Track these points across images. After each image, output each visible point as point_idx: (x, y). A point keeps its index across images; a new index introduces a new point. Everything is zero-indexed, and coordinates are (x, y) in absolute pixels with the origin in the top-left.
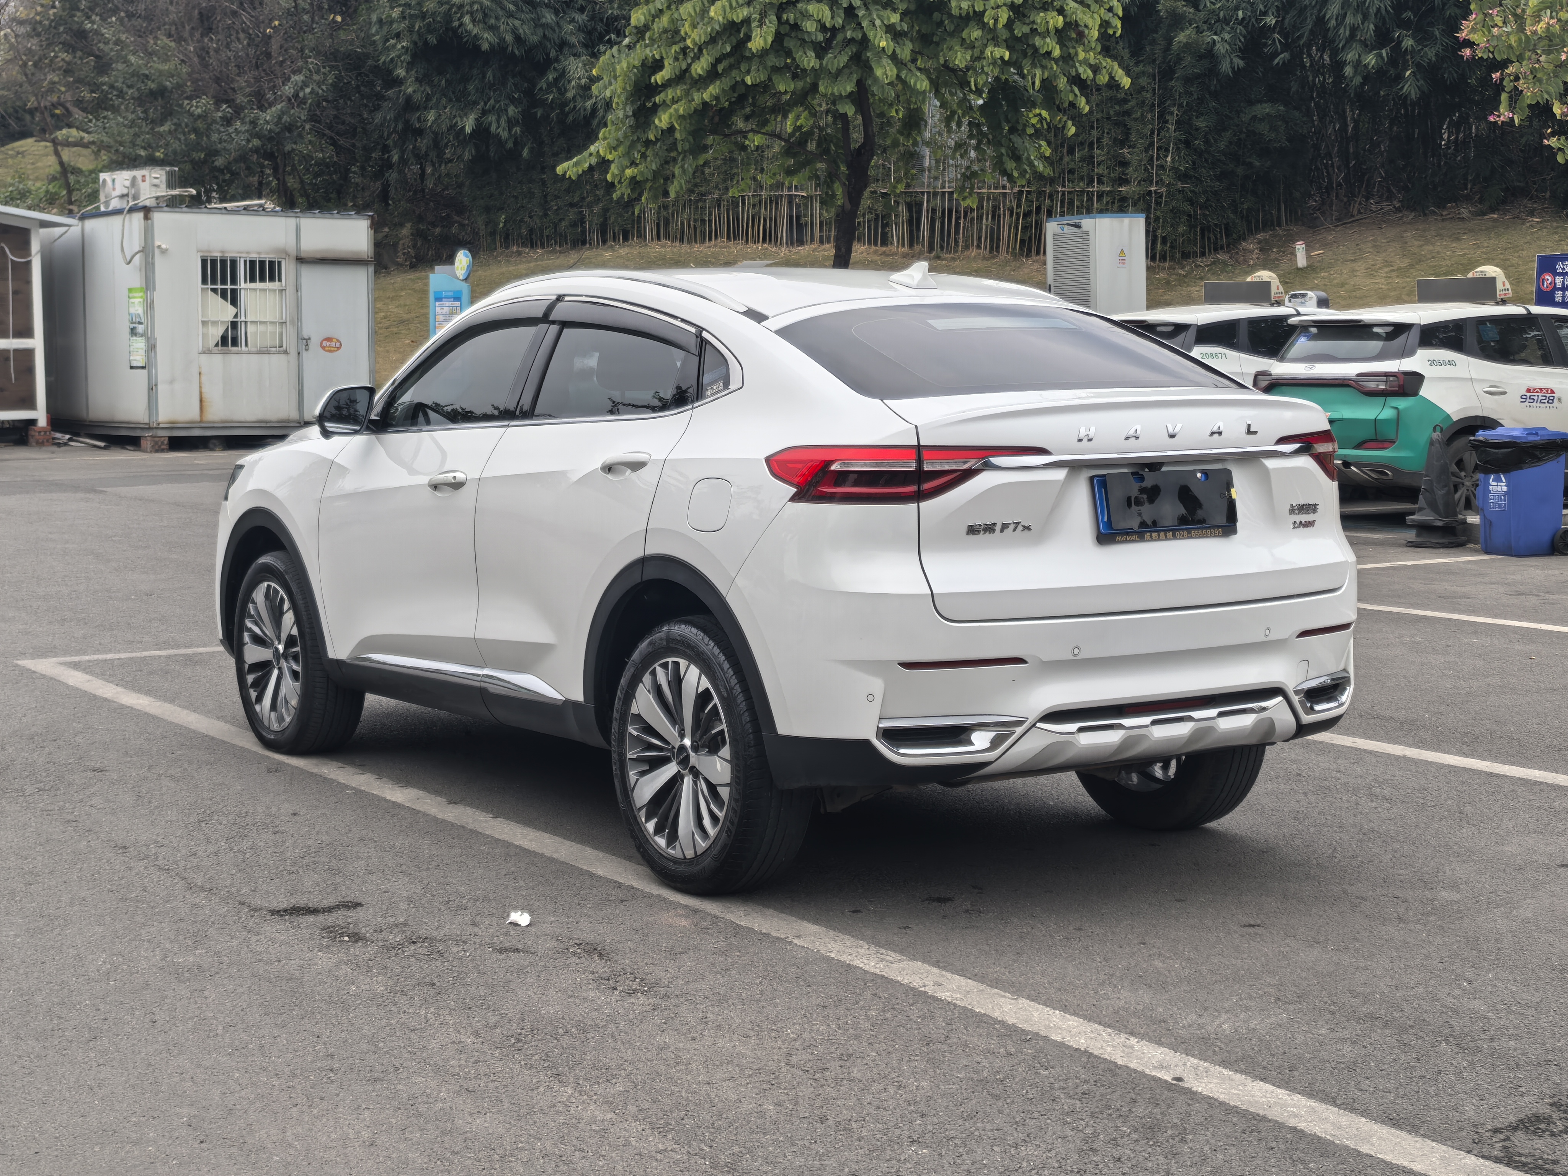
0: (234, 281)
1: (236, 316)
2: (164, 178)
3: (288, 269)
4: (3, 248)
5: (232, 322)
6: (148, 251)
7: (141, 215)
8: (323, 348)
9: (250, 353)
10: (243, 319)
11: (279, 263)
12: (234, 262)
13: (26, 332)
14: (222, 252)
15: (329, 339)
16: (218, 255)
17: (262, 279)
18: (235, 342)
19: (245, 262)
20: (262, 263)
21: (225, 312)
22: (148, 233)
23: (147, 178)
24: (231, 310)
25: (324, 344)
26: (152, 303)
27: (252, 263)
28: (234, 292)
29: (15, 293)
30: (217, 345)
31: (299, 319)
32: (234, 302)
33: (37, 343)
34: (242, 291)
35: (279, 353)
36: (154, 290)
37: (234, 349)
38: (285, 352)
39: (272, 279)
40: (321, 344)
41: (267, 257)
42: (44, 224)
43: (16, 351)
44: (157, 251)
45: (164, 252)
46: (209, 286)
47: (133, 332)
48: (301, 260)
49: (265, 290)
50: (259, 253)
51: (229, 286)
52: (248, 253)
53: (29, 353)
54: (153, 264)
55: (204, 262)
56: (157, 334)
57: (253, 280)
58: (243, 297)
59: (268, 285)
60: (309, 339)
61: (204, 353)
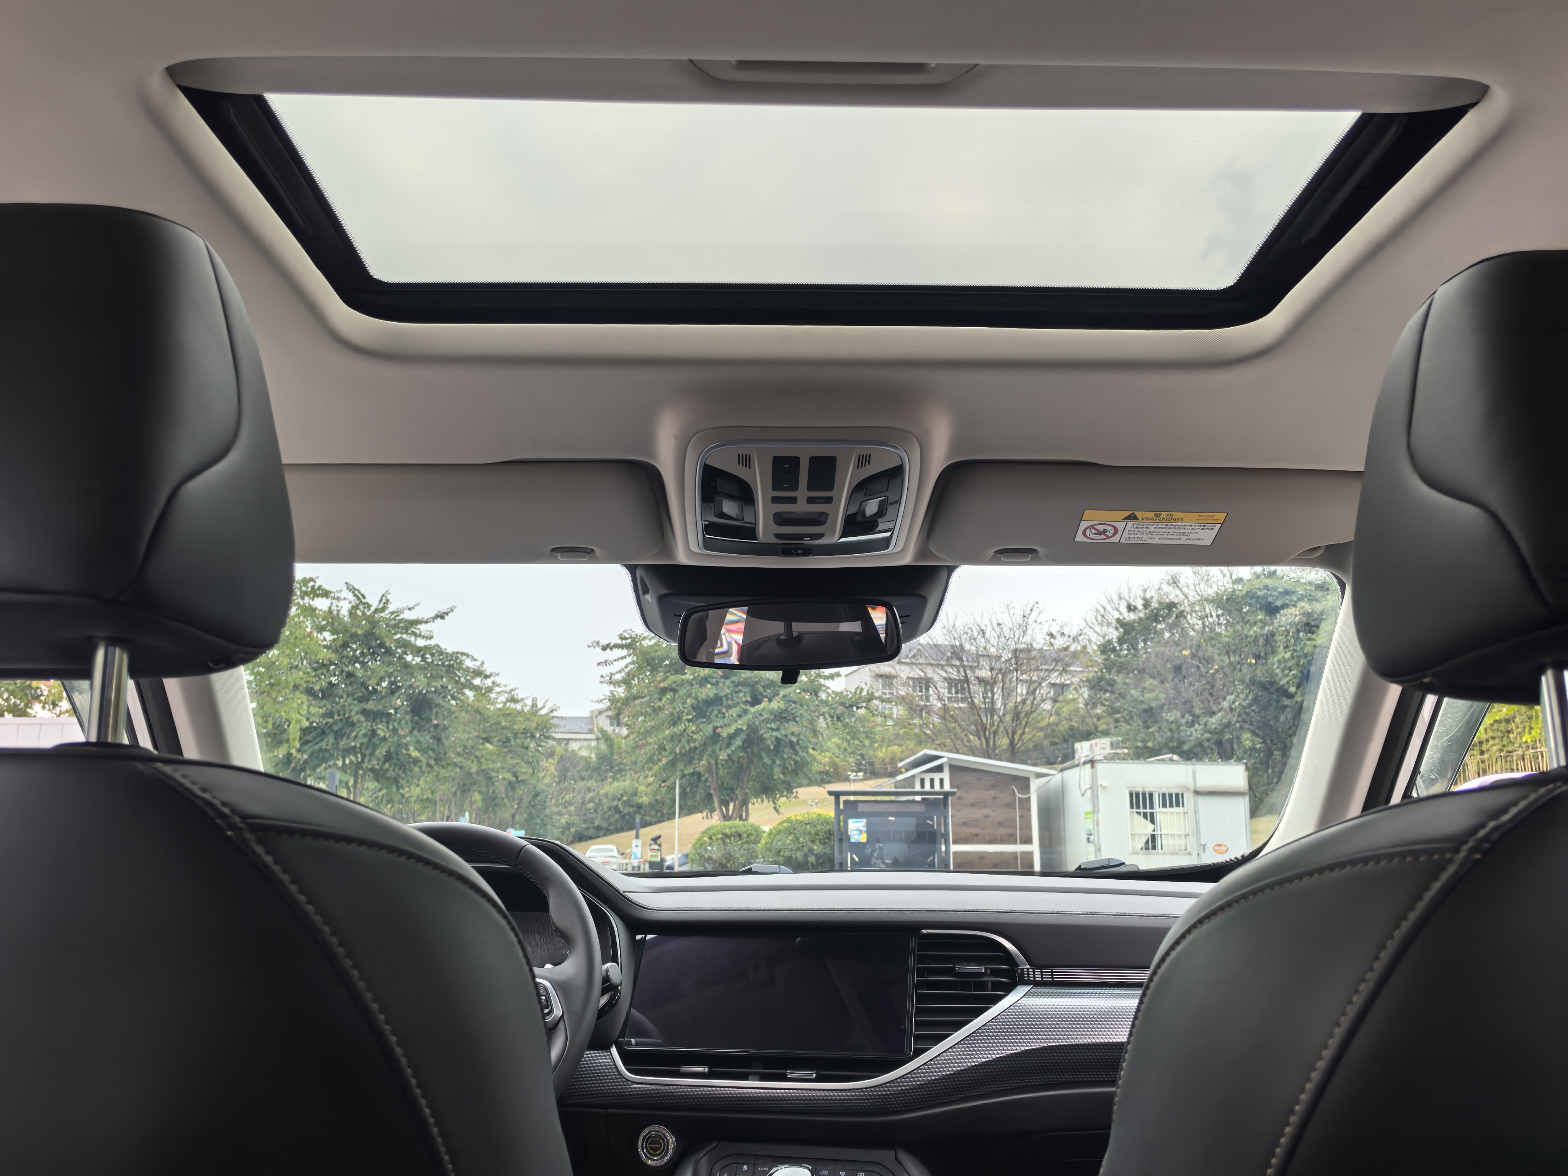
0: (1152, 807)
1: (1154, 830)
2: (1109, 744)
3: (1188, 798)
4: (1013, 789)
5: (1151, 835)
6: (1094, 788)
7: (1089, 766)
8: (1216, 851)
9: (1164, 854)
10: (1159, 832)
11: (1182, 795)
12: (1151, 795)
13: (1028, 840)
14: (1143, 788)
15: (1219, 845)
16: (1140, 790)
17: (1171, 806)
18: (1154, 848)
19: (1159, 794)
20: (1171, 795)
21: (1148, 828)
22: (1094, 778)
23: (1098, 745)
24: (1151, 827)
25: (1216, 848)
26: (1097, 821)
27: (1164, 795)
28: (1152, 814)
29: (1021, 817)
30: (1142, 849)
31: (1198, 831)
32: (1152, 821)
33: (1035, 848)
34: (1158, 814)
35: (1184, 854)
36: (1098, 812)
37: (1153, 851)
38: (1189, 854)
39: (1178, 805)
40: (1214, 849)
41: (1174, 791)
42: (1039, 776)
43: (1022, 853)
44: (1100, 788)
45: (1104, 788)
46: (1135, 810)
47: (1088, 841)
48: (1197, 793)
49: (1173, 813)
50: (1168, 788)
51: (1148, 811)
52: (1161, 788)
53: (1031, 854)
54: (1097, 796)
55: (1131, 795)
56: (1102, 842)
57: (1164, 806)
58: (1158, 818)
59: (1175, 809)
60: (1205, 845)
61: (1133, 853)
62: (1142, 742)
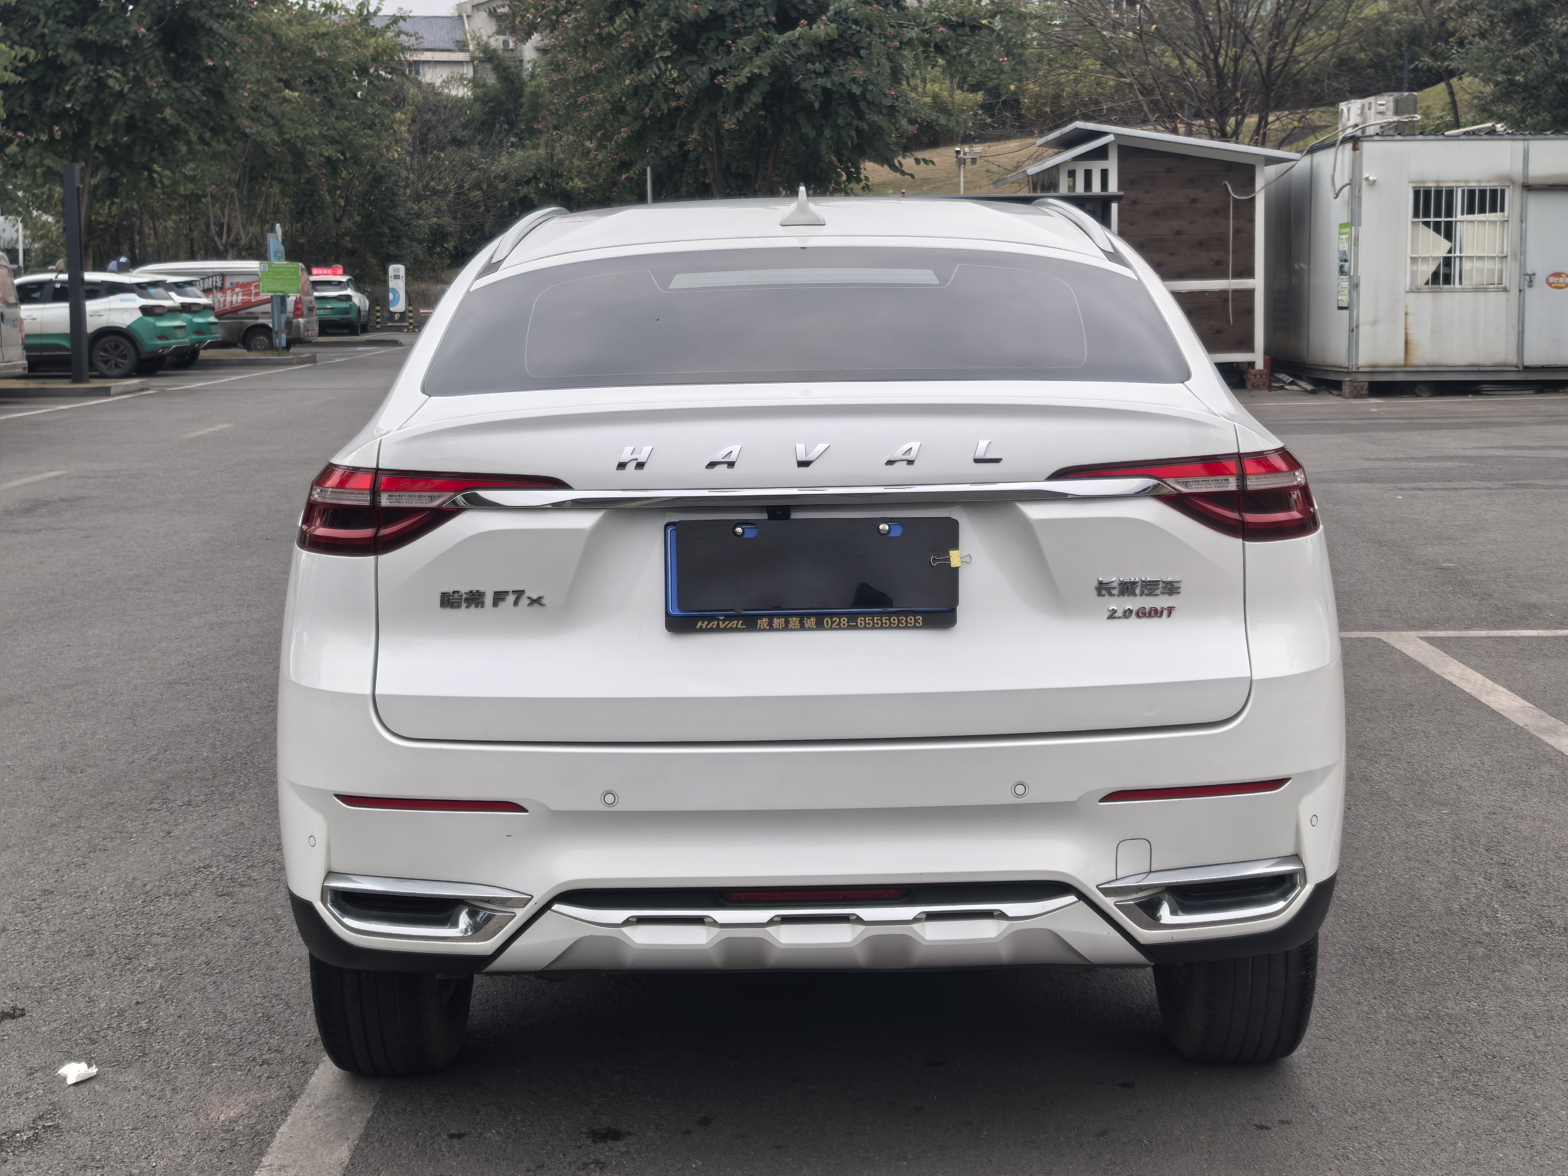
0: (1449, 213)
1: (1450, 252)
2: (1391, 105)
3: (1512, 198)
4: (1225, 185)
5: (1445, 258)
6: (1355, 184)
7: (1349, 146)
8: (1550, 284)
9: (1463, 291)
10: (1458, 254)
11: (1503, 192)
12: (1450, 193)
13: (1248, 272)
14: (1437, 182)
15: (1557, 275)
16: (1432, 185)
17: (1482, 210)
18: (1448, 280)
19: (1463, 191)
20: (1483, 192)
21: (1439, 247)
22: (1356, 166)
23: (1373, 105)
24: (1446, 245)
25: (1552, 280)
26: (1357, 239)
27: (1471, 193)
28: (1449, 225)
29: (1237, 231)
30: (1427, 283)
31: (1523, 252)
32: (1449, 236)
33: (1257, 283)
34: (1458, 224)
35: (1497, 291)
36: (1360, 225)
37: (1447, 286)
38: (1505, 290)
39: (1493, 210)
40: (1547, 280)
41: (1488, 185)
42: (1271, 161)
43: (1235, 291)
44: (1364, 183)
45: (1372, 184)
46: (1421, 219)
47: (1342, 271)
48: (1529, 188)
49: (1484, 222)
50: (1479, 181)
51: (1443, 219)
52: (1467, 182)
53: (1250, 293)
54: (1360, 197)
55: (1417, 193)
56: (1361, 272)
57: (1471, 211)
58: (1461, 230)
59: (1488, 216)
60: (1534, 274)
61: (1412, 291)
62: (1505, 73)
